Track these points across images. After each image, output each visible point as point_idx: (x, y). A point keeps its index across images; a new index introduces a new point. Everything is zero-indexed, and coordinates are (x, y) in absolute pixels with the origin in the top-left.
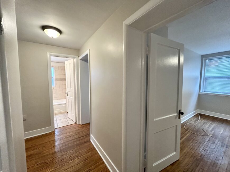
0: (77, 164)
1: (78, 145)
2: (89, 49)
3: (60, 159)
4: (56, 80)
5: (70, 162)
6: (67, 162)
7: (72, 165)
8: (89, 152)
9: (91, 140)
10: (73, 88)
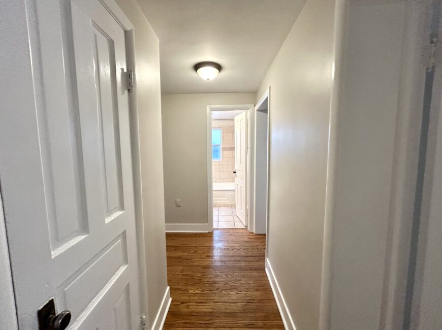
0: (234, 301)
1: (241, 269)
2: (270, 87)
3: (211, 280)
4: (223, 150)
5: (224, 292)
6: (220, 290)
7: (226, 299)
8: (257, 290)
9: (267, 270)
10: (243, 165)
